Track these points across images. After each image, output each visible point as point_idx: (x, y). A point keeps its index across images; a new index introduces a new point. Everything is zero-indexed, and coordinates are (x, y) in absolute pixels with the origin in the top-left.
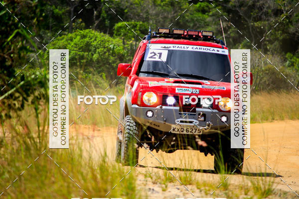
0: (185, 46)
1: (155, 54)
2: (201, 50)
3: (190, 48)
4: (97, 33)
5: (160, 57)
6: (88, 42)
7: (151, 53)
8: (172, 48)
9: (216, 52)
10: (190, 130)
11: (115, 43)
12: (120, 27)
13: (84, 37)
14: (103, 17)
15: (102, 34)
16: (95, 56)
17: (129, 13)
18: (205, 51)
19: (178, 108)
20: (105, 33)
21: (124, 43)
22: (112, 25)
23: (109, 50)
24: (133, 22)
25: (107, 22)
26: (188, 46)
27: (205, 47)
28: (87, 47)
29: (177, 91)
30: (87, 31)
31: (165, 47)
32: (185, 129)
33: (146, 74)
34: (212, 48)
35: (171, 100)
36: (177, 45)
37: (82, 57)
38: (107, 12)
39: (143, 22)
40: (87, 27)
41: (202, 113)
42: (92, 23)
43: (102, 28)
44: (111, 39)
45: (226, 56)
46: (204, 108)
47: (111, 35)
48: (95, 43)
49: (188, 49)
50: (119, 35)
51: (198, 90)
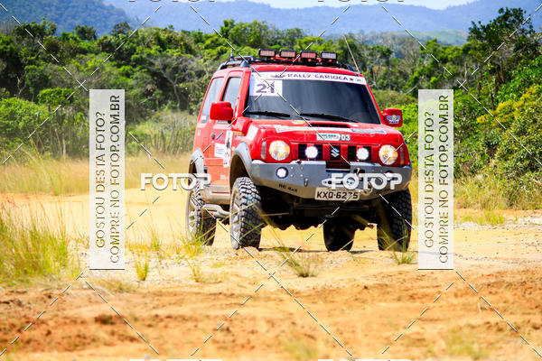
0: (306, 74)
1: (265, 87)
2: (327, 79)
3: (313, 76)
4: (22, 101)
5: (272, 90)
6: (12, 111)
7: (259, 85)
8: (287, 78)
9: (349, 81)
10: (342, 195)
11: (41, 110)
12: (45, 94)
13: (9, 105)
14: (27, 85)
15: (27, 101)
16: (21, 124)
17: (53, 80)
18: (333, 80)
19: (324, 163)
20: (30, 100)
21: (50, 110)
22: (36, 93)
23: (34, 118)
24: (57, 89)
25: (31, 90)
26: (309, 74)
27: (333, 75)
28: (12, 116)
29: (318, 138)
30: (12, 99)
31: (276, 76)
32: (335, 193)
33: (258, 116)
34: (343, 76)
35: (311, 152)
36: (294, 73)
37: (8, 126)
38: (30, 80)
39: (68, 88)
40: (12, 96)
41: (359, 169)
42: (17, 91)
43: (27, 96)
44: (37, 106)
45: (363, 86)
46: (361, 161)
47: (36, 102)
48: (20, 111)
49: (310, 79)
50: (44, 102)
51: (348, 136)
